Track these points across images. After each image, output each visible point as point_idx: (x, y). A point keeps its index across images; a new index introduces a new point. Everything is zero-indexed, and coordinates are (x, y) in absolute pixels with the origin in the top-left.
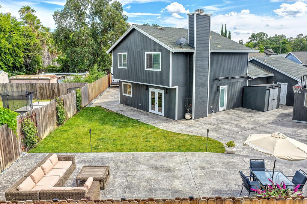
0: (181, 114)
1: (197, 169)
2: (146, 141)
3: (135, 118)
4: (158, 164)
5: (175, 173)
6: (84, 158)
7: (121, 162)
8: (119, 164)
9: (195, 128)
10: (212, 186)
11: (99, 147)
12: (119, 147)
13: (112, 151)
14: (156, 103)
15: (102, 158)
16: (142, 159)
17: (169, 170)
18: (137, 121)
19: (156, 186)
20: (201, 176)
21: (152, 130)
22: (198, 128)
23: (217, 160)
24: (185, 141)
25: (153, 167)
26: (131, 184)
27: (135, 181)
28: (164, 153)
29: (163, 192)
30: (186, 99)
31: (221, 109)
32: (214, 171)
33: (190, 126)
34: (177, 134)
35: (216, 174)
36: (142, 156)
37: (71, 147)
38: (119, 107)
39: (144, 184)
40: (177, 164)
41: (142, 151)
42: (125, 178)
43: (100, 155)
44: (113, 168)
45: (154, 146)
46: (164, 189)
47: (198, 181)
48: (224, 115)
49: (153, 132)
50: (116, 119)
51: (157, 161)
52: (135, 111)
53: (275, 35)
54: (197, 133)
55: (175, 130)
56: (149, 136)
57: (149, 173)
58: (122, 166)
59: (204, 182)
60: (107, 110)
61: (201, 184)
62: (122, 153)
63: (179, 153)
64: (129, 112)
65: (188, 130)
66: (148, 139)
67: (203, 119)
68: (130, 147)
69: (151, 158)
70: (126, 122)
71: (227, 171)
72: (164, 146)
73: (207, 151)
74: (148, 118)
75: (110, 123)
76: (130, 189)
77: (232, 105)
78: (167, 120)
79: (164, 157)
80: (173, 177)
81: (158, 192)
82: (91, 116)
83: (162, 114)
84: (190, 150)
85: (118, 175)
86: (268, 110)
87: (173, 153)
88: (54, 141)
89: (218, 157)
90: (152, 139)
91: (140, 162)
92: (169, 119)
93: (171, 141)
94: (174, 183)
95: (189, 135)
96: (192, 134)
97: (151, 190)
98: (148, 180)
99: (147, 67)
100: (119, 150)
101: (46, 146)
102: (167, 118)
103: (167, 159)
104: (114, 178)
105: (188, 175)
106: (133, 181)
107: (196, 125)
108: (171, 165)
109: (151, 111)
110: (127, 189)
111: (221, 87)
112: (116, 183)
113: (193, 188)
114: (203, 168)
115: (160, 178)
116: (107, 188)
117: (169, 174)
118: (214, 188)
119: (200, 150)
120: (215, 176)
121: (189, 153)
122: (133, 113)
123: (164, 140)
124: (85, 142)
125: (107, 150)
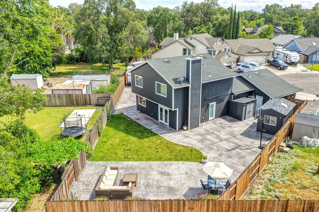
0: (180, 126)
1: (183, 174)
2: (157, 152)
3: (149, 127)
4: (163, 170)
5: (171, 177)
6: (122, 165)
7: (143, 169)
8: (142, 170)
9: (189, 139)
10: (189, 185)
11: (129, 157)
12: (141, 157)
13: (137, 161)
14: (163, 116)
15: (132, 165)
16: (154, 167)
17: (168, 174)
18: (150, 131)
19: (161, 185)
20: (184, 179)
21: (161, 141)
22: (190, 139)
23: (196, 168)
24: (180, 151)
25: (160, 173)
26: (149, 183)
27: (151, 182)
28: (166, 162)
29: (164, 188)
30: (184, 117)
31: (210, 118)
32: (192, 175)
33: (186, 137)
34: (176, 144)
35: (193, 177)
36: (155, 164)
37: (112, 156)
38: (136, 114)
39: (155, 183)
40: (173, 170)
41: (154, 160)
42: (146, 180)
43: (130, 163)
44: (139, 173)
45: (161, 156)
46: (165, 187)
47: (183, 182)
48: (212, 125)
49: (161, 142)
50: (135, 129)
51: (162, 168)
52: (148, 119)
53: (291, 5)
54: (189, 144)
55: (175, 141)
56: (158, 147)
57: (158, 177)
58: (143, 171)
59: (185, 182)
60: (128, 118)
61: (183, 184)
62: (143, 162)
63: (175, 162)
64: (144, 121)
65: (184, 141)
66: (158, 150)
67: (196, 129)
68: (147, 156)
69: (159, 166)
70: (143, 132)
71: (199, 176)
72: (167, 155)
73: (192, 161)
74: (158, 127)
75: (132, 133)
76: (148, 186)
77: (219, 115)
78: (171, 130)
79: (166, 165)
80: (170, 179)
81: (162, 188)
82: (118, 126)
83: (168, 124)
84: (182, 159)
85: (142, 177)
86: (245, 119)
87: (172, 162)
88: (101, 152)
89: (197, 165)
90: (160, 150)
91: (153, 169)
92: (172, 129)
93: (172, 151)
94: (170, 183)
95: (184, 146)
96: (185, 145)
97: (159, 187)
98: (157, 181)
99: (157, 92)
100: (141, 160)
101: (98, 156)
102: (171, 128)
103: (168, 167)
104: (140, 180)
105: (178, 178)
106: (150, 182)
107: (189, 136)
108: (170, 171)
109: (160, 120)
110: (147, 187)
111: (210, 104)
112: (141, 183)
113: (179, 186)
114: (187, 173)
115: (163, 180)
116: (137, 186)
117: (168, 177)
118: (189, 186)
119: (188, 160)
120: (192, 179)
121: (181, 162)
122: (147, 121)
123: (168, 151)
124: (120, 153)
125: (134, 160)
